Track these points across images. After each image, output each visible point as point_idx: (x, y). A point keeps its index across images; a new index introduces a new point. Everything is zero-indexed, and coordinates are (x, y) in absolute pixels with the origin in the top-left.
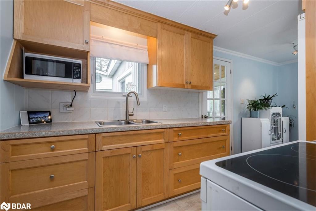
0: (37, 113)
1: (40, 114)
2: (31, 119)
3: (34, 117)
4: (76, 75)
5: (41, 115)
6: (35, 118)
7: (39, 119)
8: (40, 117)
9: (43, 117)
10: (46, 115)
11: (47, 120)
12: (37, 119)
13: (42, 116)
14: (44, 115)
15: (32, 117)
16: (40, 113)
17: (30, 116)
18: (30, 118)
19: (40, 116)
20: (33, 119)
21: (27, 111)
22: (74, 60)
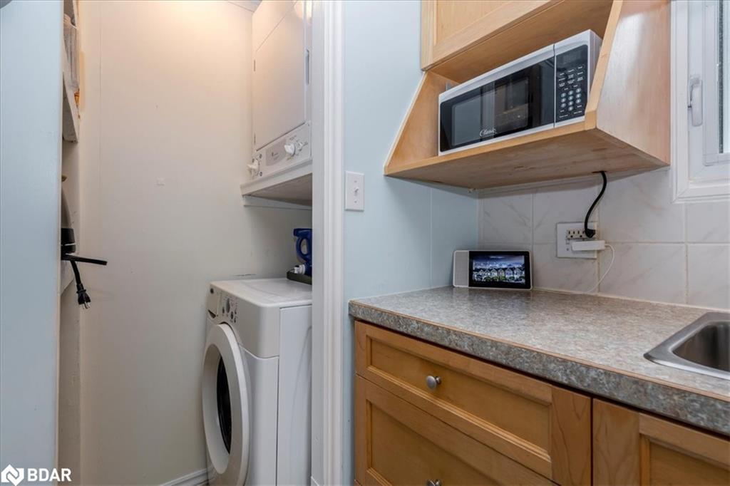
0: (492, 257)
1: (498, 260)
2: (475, 273)
3: (484, 267)
4: (567, 102)
5: (500, 263)
6: (484, 270)
7: (496, 274)
8: (497, 270)
9: (504, 269)
10: (517, 264)
11: (517, 280)
12: (489, 274)
13: (504, 266)
14: (508, 263)
15: (479, 267)
16: (499, 257)
17: (474, 263)
18: (474, 268)
19: (497, 266)
20: (480, 273)
21: (468, 251)
22: (557, 45)
